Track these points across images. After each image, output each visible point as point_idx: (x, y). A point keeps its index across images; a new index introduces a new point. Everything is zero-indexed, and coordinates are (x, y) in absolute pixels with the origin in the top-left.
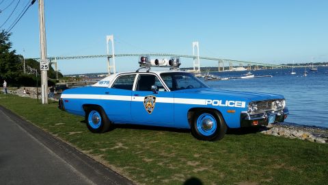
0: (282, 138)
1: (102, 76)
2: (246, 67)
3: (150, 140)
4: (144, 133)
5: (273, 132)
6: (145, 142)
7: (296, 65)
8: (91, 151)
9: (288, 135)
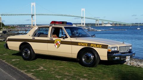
0: (132, 66)
1: (28, 26)
2: (111, 24)
3: (59, 66)
4: (55, 62)
5: (127, 63)
6: (56, 67)
7: (140, 24)
8: (26, 71)
9: (136, 65)
